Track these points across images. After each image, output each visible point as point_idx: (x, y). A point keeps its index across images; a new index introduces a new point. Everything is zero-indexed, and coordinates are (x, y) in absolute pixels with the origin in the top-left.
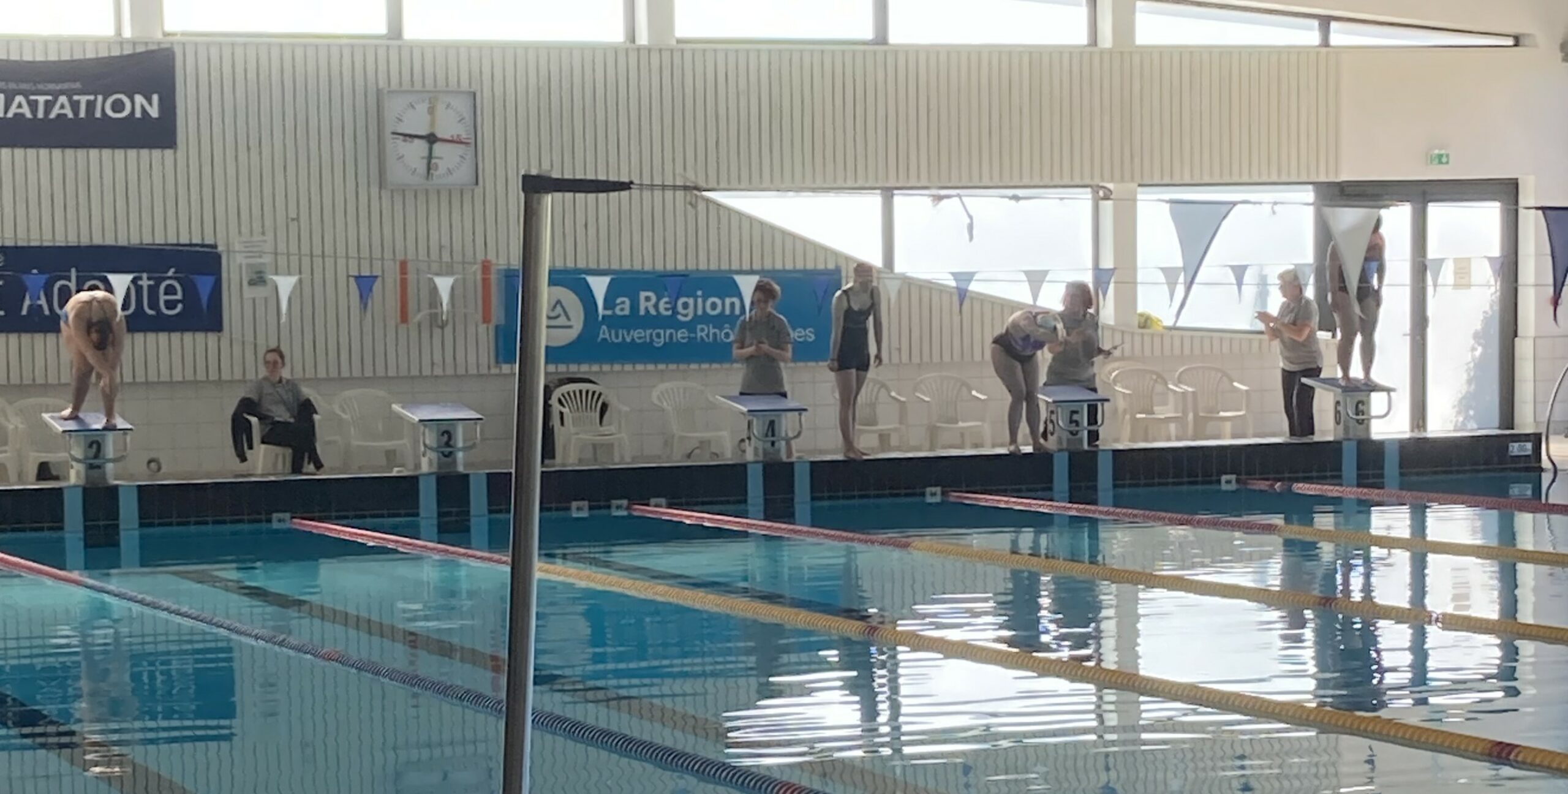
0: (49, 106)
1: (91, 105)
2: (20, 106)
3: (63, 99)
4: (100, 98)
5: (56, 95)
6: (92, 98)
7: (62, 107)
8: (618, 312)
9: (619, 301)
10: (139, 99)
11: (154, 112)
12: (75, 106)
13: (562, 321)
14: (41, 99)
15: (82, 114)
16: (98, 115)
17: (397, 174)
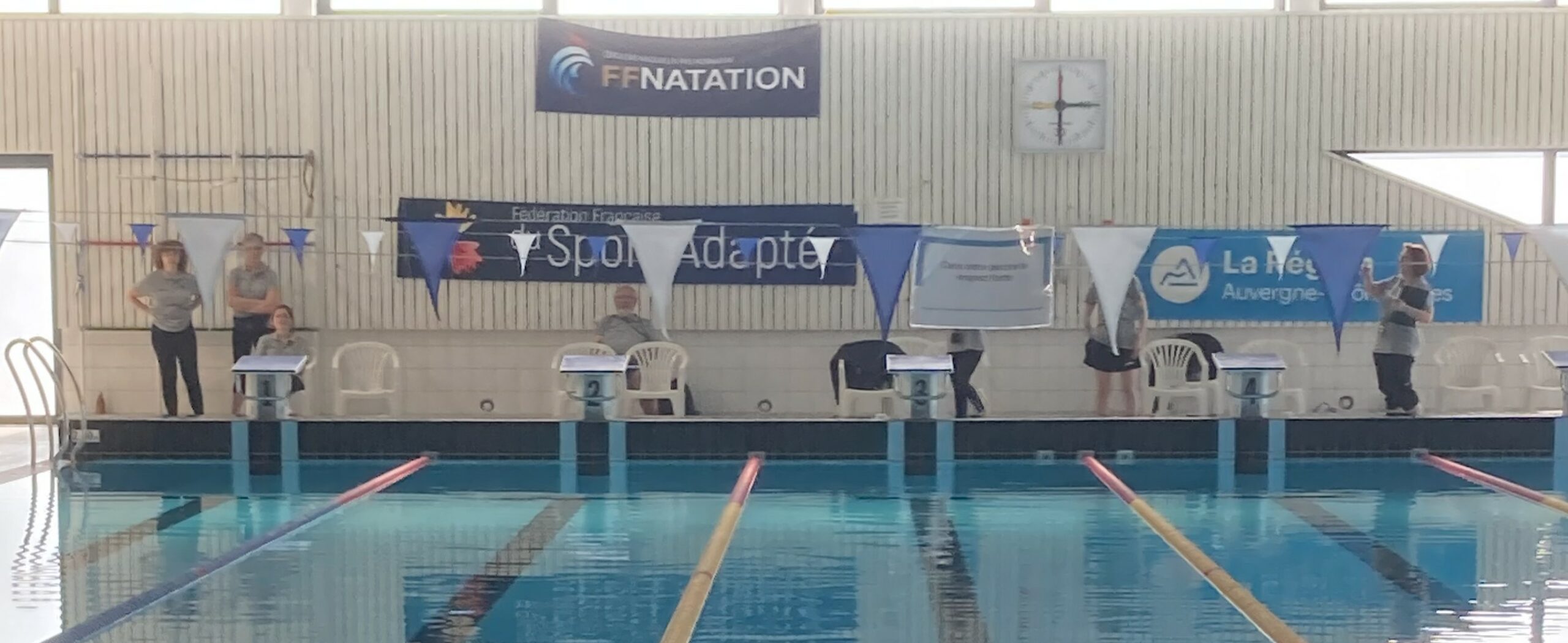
0: (703, 79)
1: (742, 78)
2: (676, 79)
3: (715, 72)
4: (750, 72)
5: (709, 68)
6: (741, 71)
7: (715, 80)
8: (1244, 271)
9: (1245, 260)
10: (787, 72)
11: (800, 84)
12: (727, 79)
13: (1186, 279)
14: (695, 73)
15: (734, 86)
16: (749, 86)
17: (1026, 139)
